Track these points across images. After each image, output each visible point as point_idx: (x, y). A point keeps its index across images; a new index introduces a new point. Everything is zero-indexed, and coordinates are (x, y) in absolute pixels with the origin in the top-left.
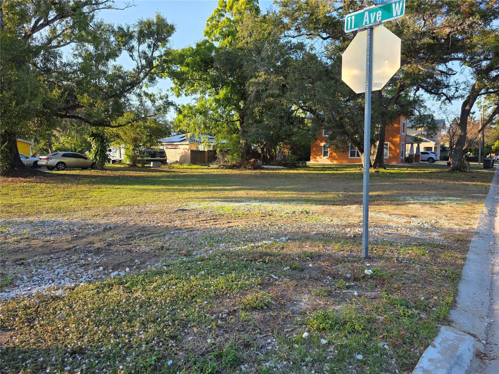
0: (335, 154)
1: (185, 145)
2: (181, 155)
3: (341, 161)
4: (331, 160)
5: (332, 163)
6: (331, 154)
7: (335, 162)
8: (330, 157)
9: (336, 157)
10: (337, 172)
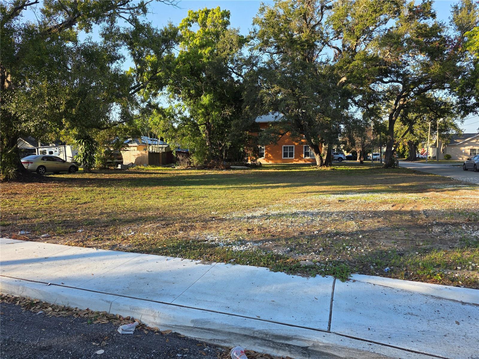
0: (270, 155)
1: (133, 146)
2: (137, 157)
3: (276, 161)
4: (267, 161)
5: (268, 163)
6: (267, 155)
7: (270, 162)
8: (266, 158)
9: (272, 158)
10: (295, 170)
